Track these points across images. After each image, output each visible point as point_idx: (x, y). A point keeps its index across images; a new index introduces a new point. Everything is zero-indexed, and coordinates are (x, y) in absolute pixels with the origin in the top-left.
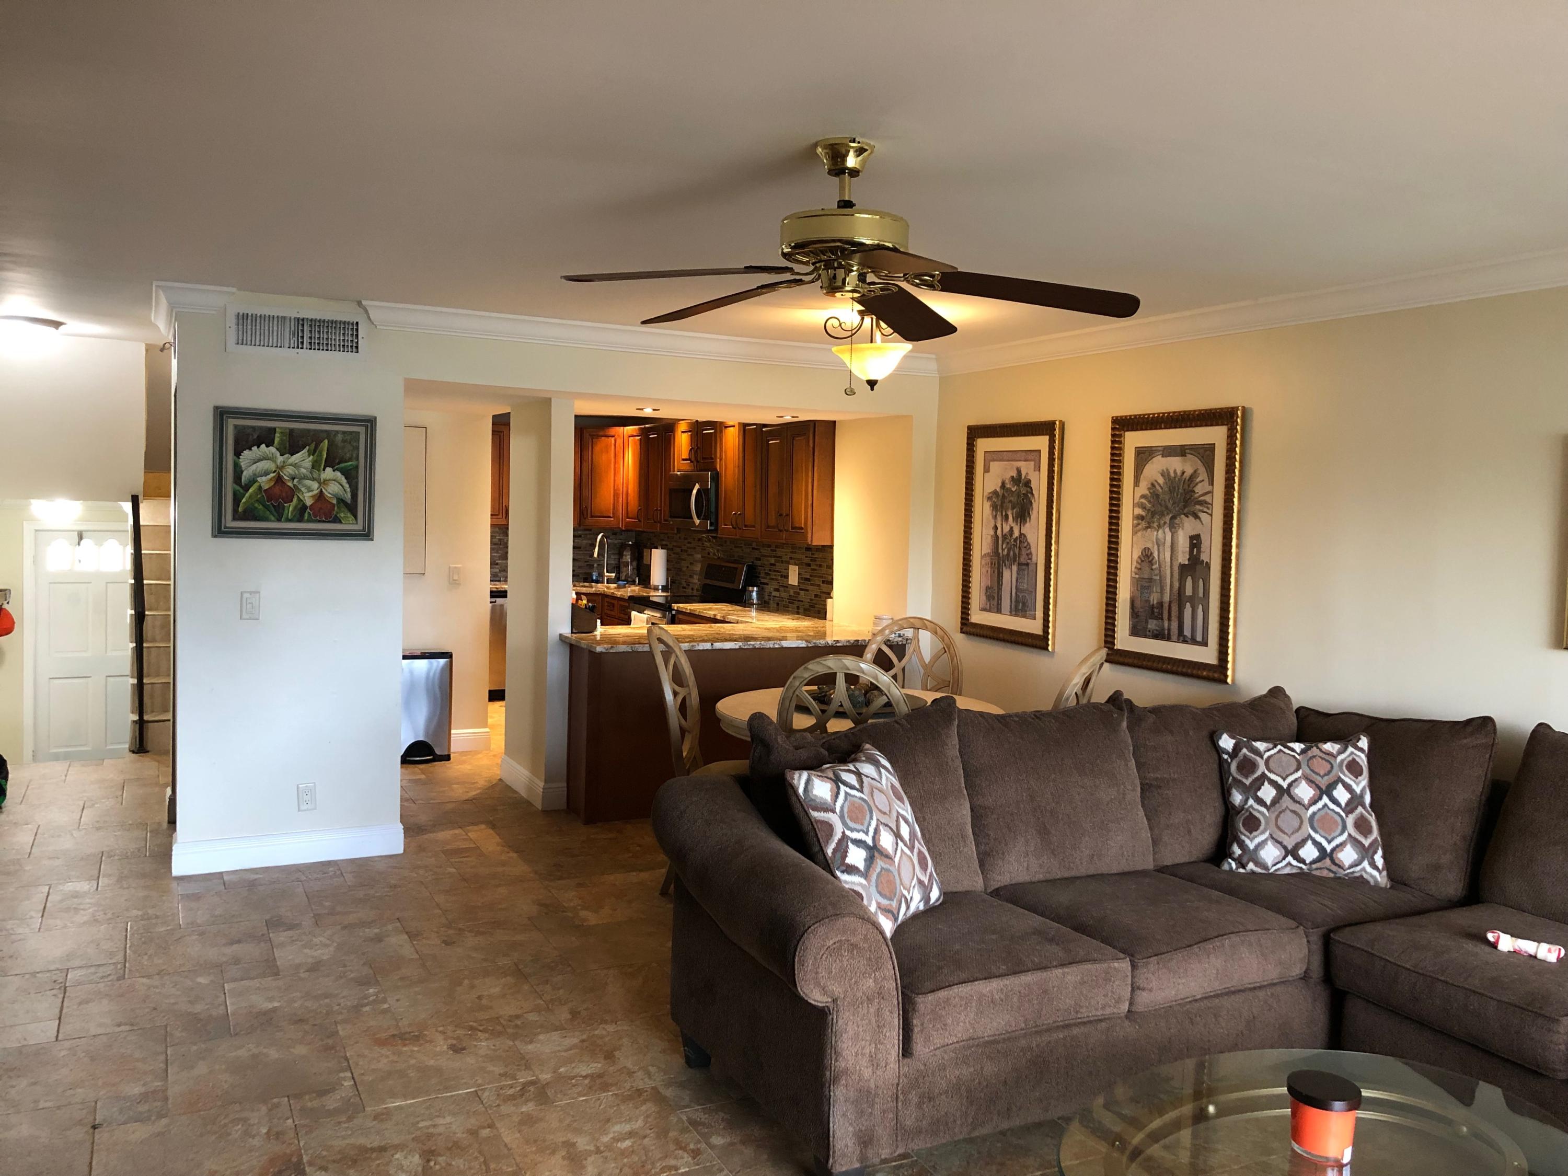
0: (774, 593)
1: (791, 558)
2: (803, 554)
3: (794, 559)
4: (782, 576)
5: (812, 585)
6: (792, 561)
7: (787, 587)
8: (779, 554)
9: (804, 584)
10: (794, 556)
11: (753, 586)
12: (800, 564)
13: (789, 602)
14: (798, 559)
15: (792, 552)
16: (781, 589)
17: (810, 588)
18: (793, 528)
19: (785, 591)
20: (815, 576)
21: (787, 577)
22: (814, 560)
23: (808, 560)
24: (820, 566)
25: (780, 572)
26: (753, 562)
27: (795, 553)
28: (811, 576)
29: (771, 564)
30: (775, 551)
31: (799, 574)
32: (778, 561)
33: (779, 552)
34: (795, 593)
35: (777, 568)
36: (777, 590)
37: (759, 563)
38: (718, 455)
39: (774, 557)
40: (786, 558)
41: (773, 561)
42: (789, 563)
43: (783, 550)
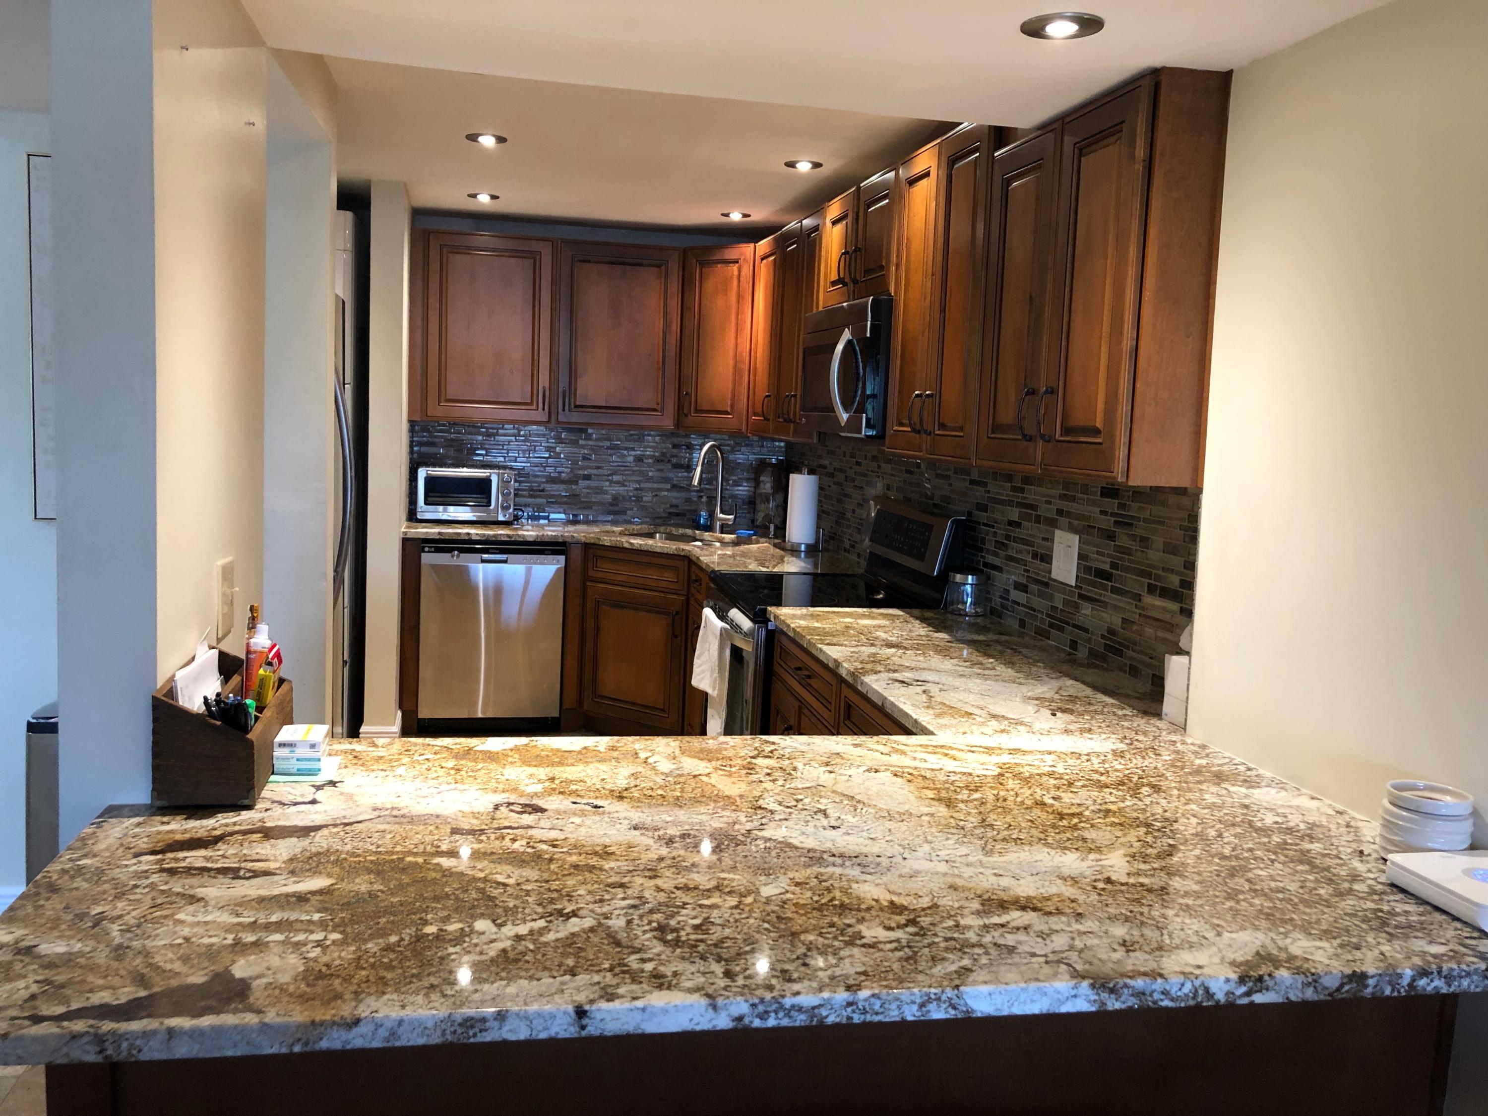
0: (1016, 595)
1: (1060, 512)
2: (1094, 503)
3: (1069, 514)
4: (1035, 556)
5: (1114, 590)
6: (1063, 521)
7: (1047, 584)
8: (1031, 498)
9: (1093, 584)
10: (1066, 505)
11: (965, 571)
12: (1084, 529)
13: (1051, 625)
14: (1080, 517)
15: (1063, 497)
16: (1034, 587)
17: (1109, 597)
18: (1067, 431)
19: (1041, 595)
20: (1127, 569)
21: (1047, 558)
22: (1125, 523)
23: (1107, 522)
24: (1144, 540)
25: (1030, 544)
26: (970, 514)
27: (1073, 499)
28: (1114, 566)
29: (1011, 523)
30: (1022, 490)
31: (1081, 557)
32: (1027, 517)
33: (1033, 494)
34: (1066, 602)
35: (1022, 533)
36: (1022, 588)
37: (982, 517)
38: (894, 259)
39: (1019, 505)
40: (1047, 510)
41: (1014, 514)
42: (1053, 523)
43: (1042, 490)
